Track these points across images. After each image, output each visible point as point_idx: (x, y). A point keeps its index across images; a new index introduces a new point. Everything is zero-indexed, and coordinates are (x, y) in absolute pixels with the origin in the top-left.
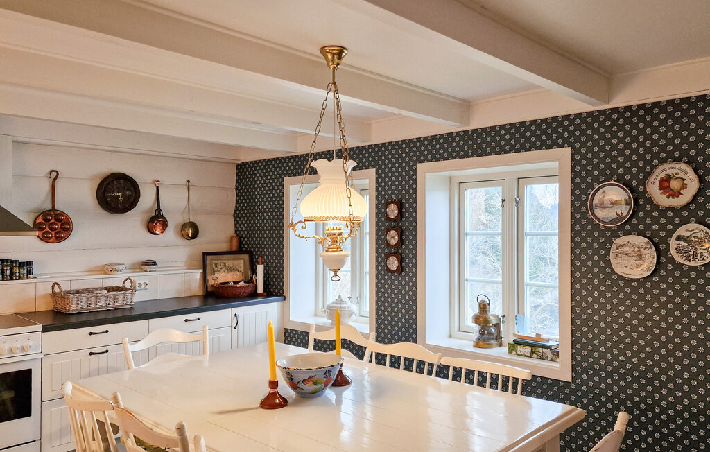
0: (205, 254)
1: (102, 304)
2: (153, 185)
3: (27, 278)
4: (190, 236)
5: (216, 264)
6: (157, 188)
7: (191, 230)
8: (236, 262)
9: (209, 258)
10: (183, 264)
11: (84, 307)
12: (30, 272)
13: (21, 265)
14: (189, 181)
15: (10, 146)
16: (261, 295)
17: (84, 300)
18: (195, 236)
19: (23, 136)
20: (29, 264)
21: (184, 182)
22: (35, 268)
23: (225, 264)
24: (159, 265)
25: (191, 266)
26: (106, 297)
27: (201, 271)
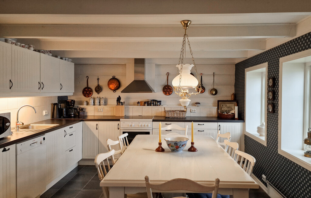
0: (219, 101)
1: (176, 115)
2: (200, 75)
3: (160, 106)
4: (214, 94)
5: (223, 105)
6: (201, 76)
7: (215, 92)
8: (231, 105)
9: (220, 103)
10: (212, 104)
11: (170, 116)
12: (160, 104)
13: (158, 102)
14: (214, 73)
15: (154, 66)
16: (236, 119)
17: (170, 114)
18: (216, 94)
19: (159, 63)
20: (160, 102)
21: (213, 74)
22: (162, 103)
23: (226, 105)
24: (201, 104)
25: (214, 106)
26: (177, 113)
27: (217, 107)
